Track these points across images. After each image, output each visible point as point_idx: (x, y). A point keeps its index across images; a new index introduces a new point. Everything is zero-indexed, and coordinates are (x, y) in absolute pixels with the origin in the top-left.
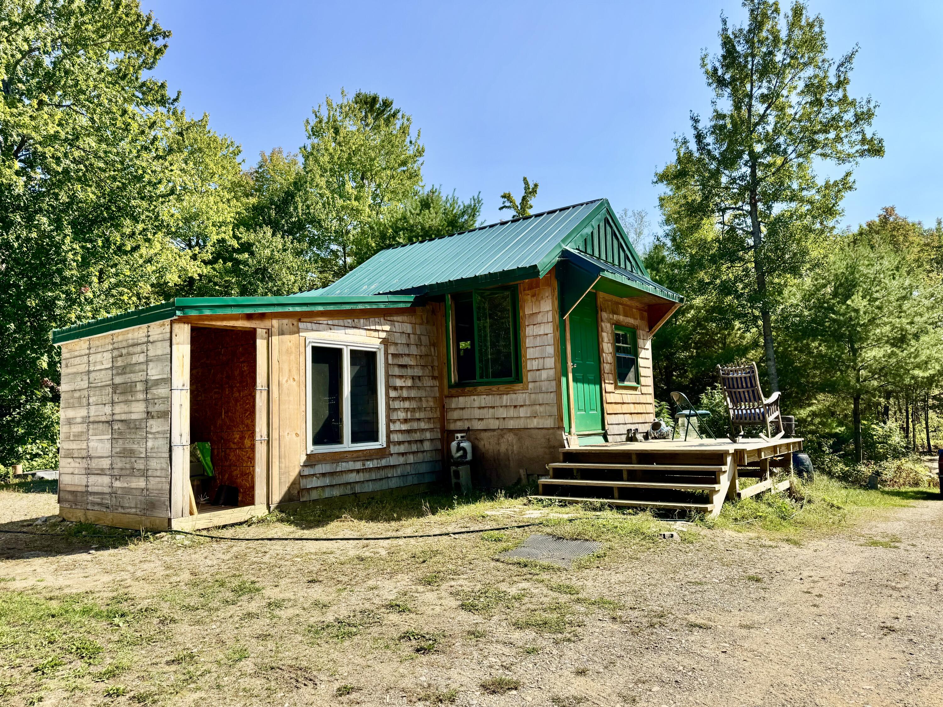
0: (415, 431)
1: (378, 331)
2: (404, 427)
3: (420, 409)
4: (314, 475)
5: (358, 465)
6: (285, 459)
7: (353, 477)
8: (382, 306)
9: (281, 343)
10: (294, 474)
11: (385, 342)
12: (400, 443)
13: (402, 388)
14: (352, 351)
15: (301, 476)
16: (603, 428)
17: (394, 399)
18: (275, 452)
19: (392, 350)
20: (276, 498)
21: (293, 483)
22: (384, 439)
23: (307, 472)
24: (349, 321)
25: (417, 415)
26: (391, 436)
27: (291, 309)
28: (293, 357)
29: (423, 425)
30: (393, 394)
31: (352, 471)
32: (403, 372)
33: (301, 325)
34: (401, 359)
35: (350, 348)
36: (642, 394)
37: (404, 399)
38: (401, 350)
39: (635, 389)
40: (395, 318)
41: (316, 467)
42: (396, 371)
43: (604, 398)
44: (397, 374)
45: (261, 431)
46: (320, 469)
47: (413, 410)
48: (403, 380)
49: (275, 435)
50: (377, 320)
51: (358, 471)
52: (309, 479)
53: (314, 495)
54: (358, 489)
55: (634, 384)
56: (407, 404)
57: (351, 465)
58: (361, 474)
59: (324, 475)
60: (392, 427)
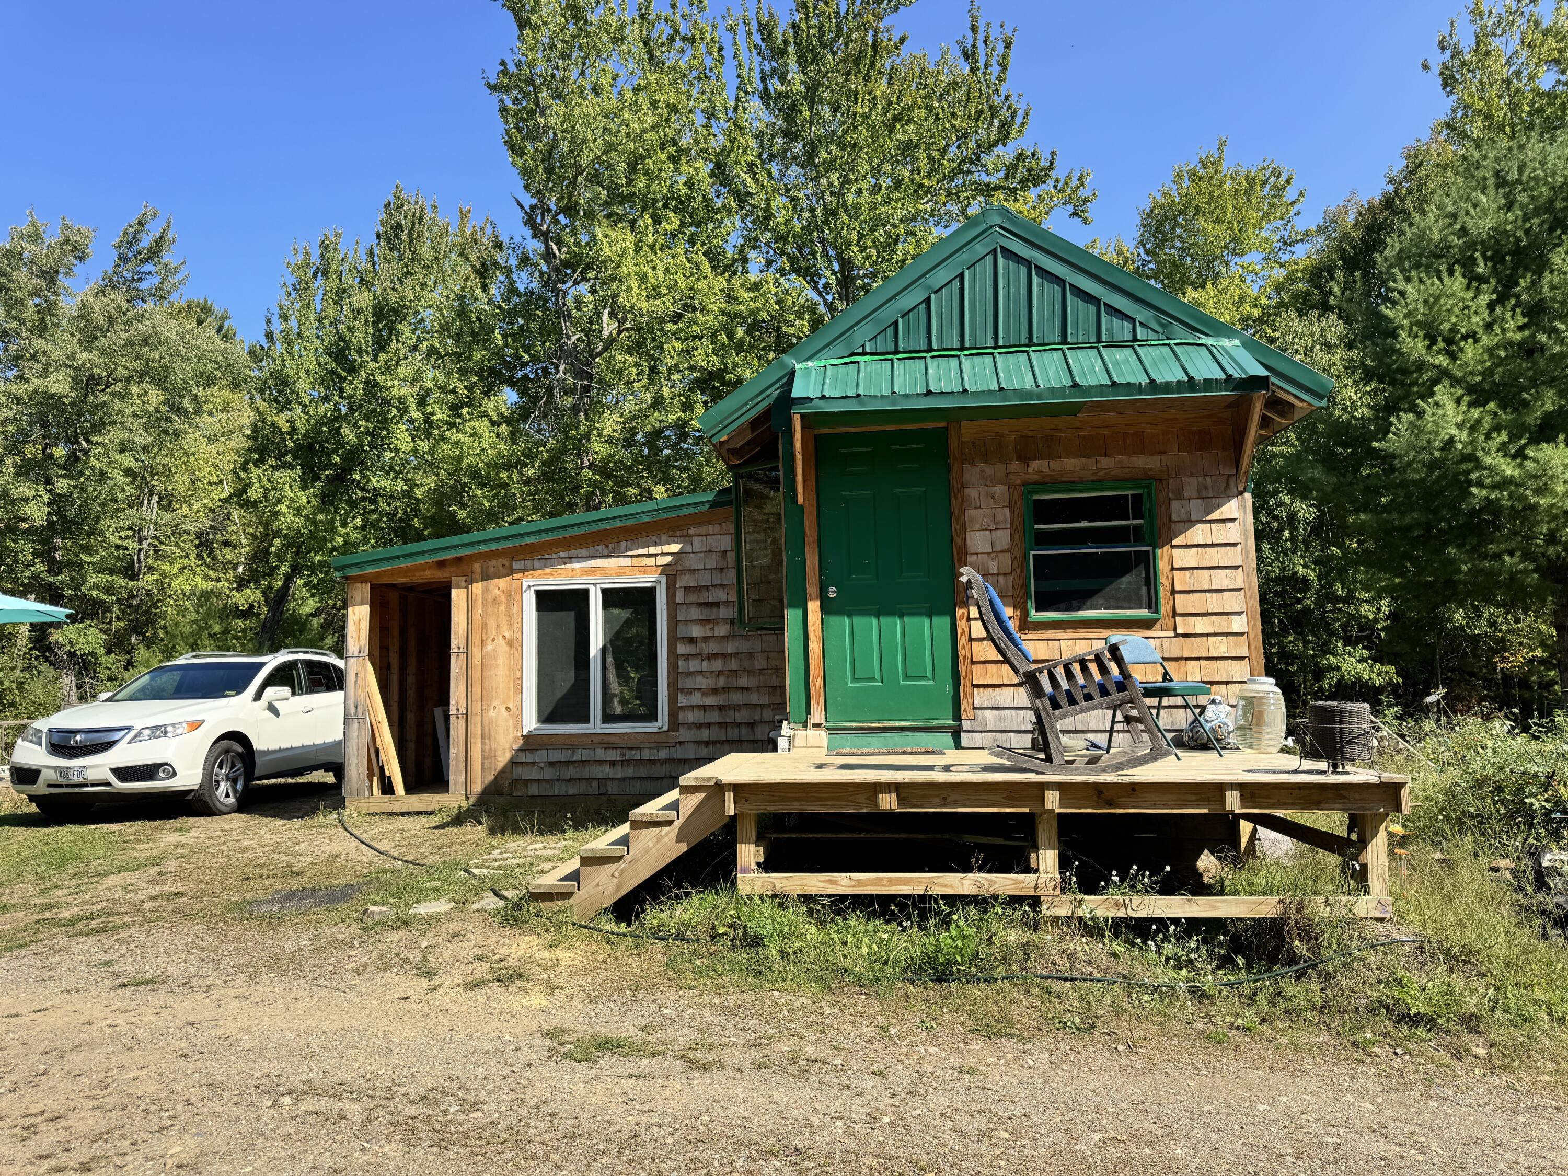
0: (738, 707)
1: (655, 555)
2: (709, 701)
3: (749, 672)
4: (534, 763)
5: (614, 755)
6: (489, 739)
7: (604, 771)
8: (646, 519)
9: (485, 591)
10: (503, 759)
11: (671, 573)
12: (699, 726)
13: (706, 639)
14: (604, 591)
15: (513, 763)
17: (687, 657)
18: (476, 730)
19: (684, 581)
20: (477, 788)
21: (502, 771)
22: (666, 718)
23: (522, 759)
24: (600, 548)
25: (742, 682)
26: (681, 715)
27: (494, 547)
28: (502, 608)
29: (754, 698)
30: (682, 649)
31: (601, 762)
32: (712, 613)
33: (516, 566)
34: (705, 594)
35: (599, 586)
36: (1177, 635)
37: (709, 657)
38: (704, 579)
40: (691, 531)
41: (538, 753)
42: (694, 613)
44: (695, 617)
45: (457, 704)
46: (542, 756)
47: (735, 673)
48: (708, 627)
49: (476, 707)
50: (654, 538)
51: (613, 763)
52: (526, 769)
53: (534, 790)
54: (613, 789)
55: (1143, 613)
56: (717, 665)
57: (599, 754)
58: (619, 768)
59: (552, 764)
60: (682, 700)
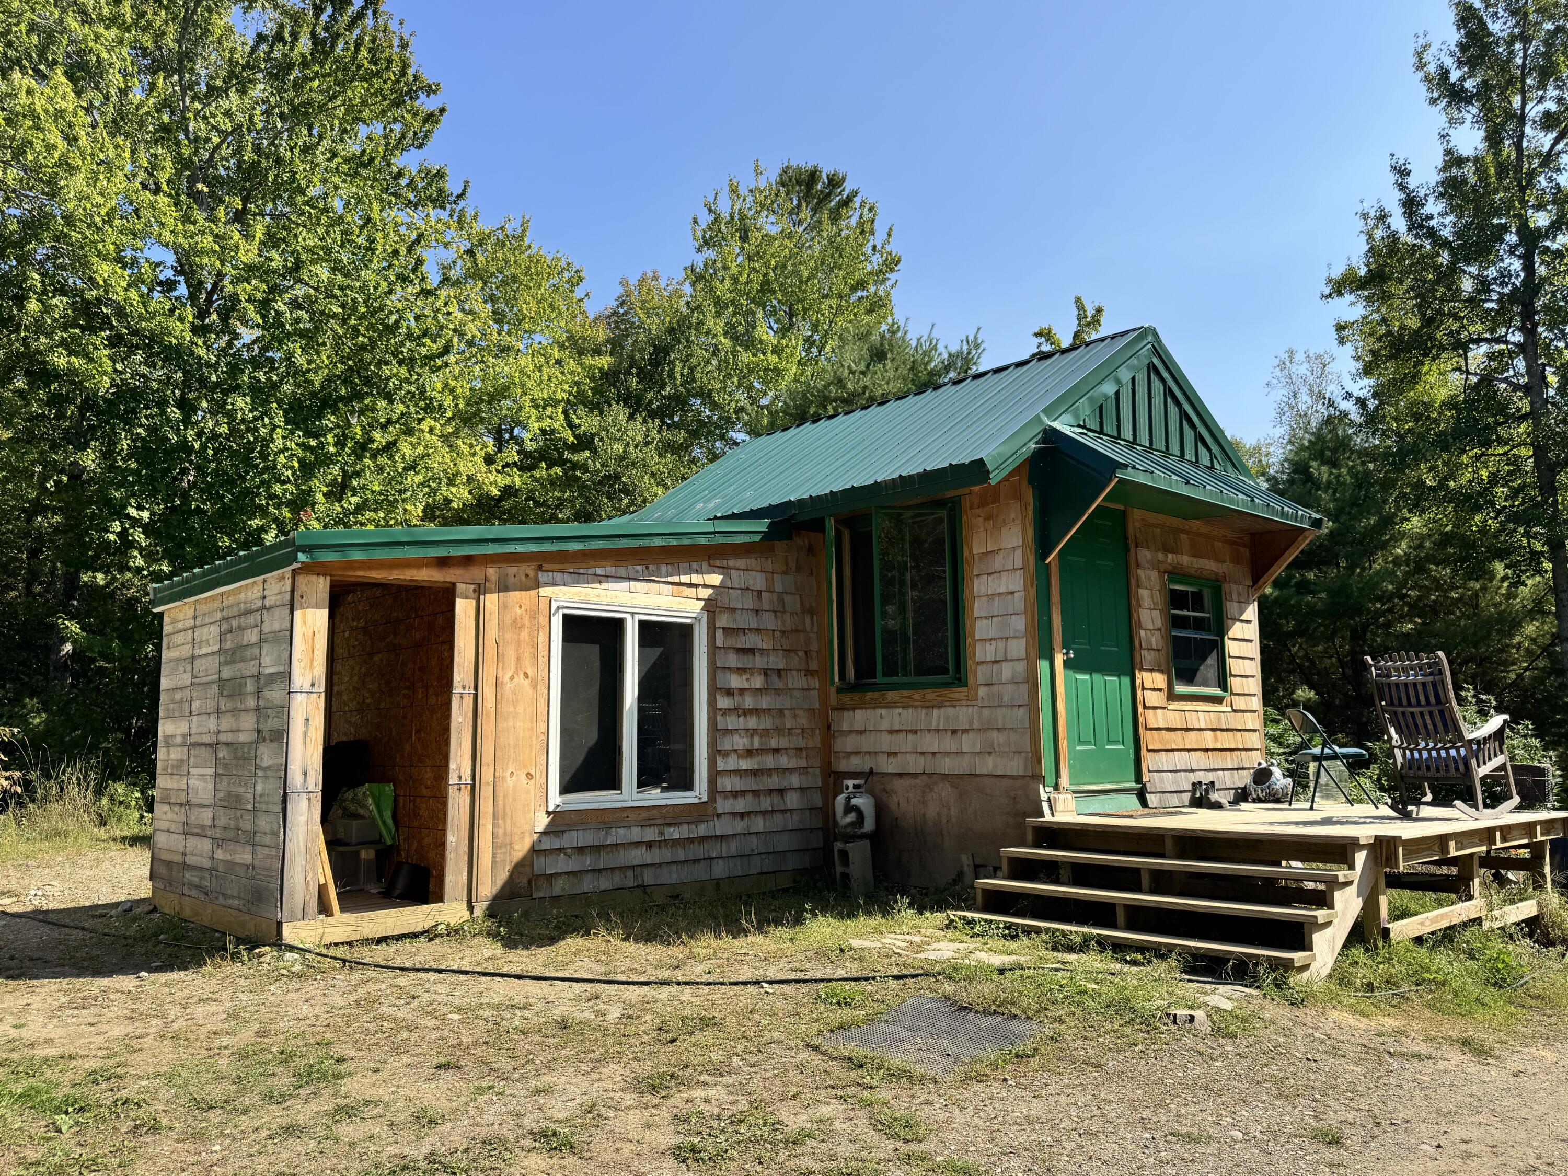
0: (769, 772)
1: (696, 586)
2: (745, 765)
3: (779, 731)
4: (560, 850)
5: (651, 834)
6: (504, 819)
7: (638, 856)
8: (702, 541)
9: (503, 607)
10: (521, 848)
11: (711, 607)
12: (736, 794)
13: (742, 691)
14: (641, 623)
15: (534, 850)
16: (1138, 778)
17: (726, 712)
18: (486, 806)
19: (723, 621)
20: (487, 889)
21: (518, 867)
22: (705, 786)
23: (546, 846)
24: (639, 568)
25: (773, 743)
26: (719, 781)
27: (520, 548)
28: (525, 634)
29: (785, 761)
30: (723, 702)
31: (637, 844)
32: (747, 662)
33: (542, 577)
34: (742, 638)
35: (637, 617)
36: (1235, 711)
37: (746, 713)
38: (744, 620)
39: (1218, 700)
40: (731, 563)
41: (566, 835)
42: (732, 660)
43: (1141, 720)
44: (733, 665)
45: (459, 768)
46: (572, 839)
47: (766, 733)
48: (745, 677)
49: (486, 775)
50: (695, 566)
51: (650, 845)
52: (551, 859)
53: (559, 887)
54: (648, 878)
55: (1217, 691)
56: (752, 722)
57: (636, 834)
58: (656, 851)
59: (580, 850)
60: (721, 765)
